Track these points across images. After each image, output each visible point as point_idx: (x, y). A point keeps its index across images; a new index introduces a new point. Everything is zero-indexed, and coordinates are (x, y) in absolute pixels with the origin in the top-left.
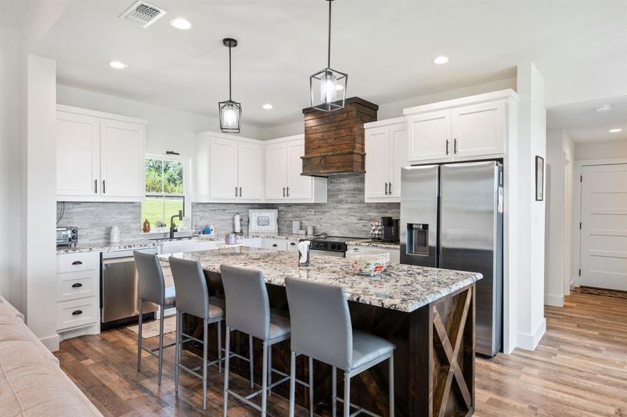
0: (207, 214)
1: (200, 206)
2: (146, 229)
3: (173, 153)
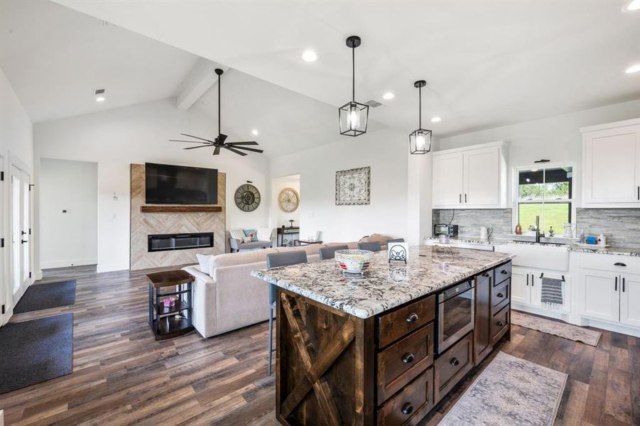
2: (519, 232)
3: (543, 161)
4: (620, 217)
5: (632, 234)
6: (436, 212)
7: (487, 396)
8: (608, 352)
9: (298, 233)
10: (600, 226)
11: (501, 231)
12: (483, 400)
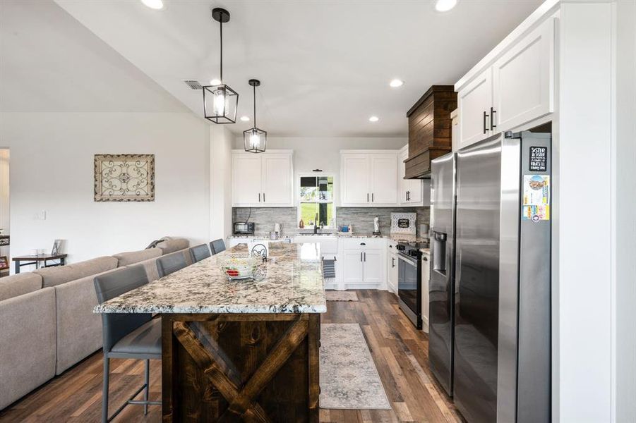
0: (349, 216)
1: (343, 209)
2: (302, 227)
3: (318, 170)
4: (357, 213)
5: (363, 224)
6: (235, 210)
7: (331, 358)
8: (364, 302)
9: (8, 244)
10: (348, 219)
11: (289, 226)
12: (331, 362)
